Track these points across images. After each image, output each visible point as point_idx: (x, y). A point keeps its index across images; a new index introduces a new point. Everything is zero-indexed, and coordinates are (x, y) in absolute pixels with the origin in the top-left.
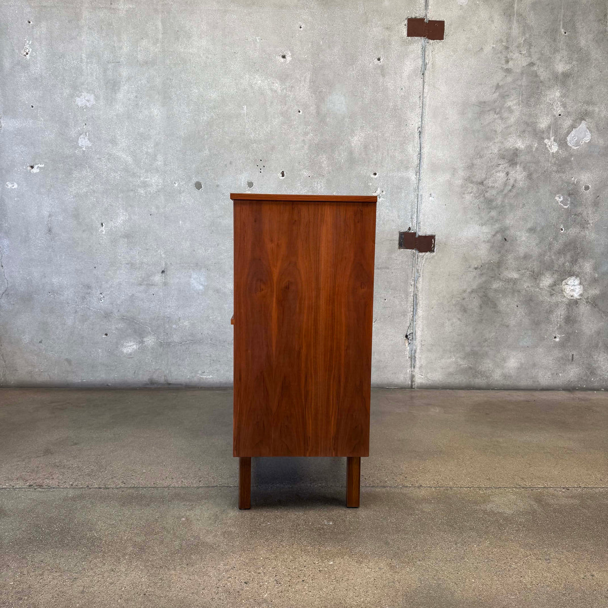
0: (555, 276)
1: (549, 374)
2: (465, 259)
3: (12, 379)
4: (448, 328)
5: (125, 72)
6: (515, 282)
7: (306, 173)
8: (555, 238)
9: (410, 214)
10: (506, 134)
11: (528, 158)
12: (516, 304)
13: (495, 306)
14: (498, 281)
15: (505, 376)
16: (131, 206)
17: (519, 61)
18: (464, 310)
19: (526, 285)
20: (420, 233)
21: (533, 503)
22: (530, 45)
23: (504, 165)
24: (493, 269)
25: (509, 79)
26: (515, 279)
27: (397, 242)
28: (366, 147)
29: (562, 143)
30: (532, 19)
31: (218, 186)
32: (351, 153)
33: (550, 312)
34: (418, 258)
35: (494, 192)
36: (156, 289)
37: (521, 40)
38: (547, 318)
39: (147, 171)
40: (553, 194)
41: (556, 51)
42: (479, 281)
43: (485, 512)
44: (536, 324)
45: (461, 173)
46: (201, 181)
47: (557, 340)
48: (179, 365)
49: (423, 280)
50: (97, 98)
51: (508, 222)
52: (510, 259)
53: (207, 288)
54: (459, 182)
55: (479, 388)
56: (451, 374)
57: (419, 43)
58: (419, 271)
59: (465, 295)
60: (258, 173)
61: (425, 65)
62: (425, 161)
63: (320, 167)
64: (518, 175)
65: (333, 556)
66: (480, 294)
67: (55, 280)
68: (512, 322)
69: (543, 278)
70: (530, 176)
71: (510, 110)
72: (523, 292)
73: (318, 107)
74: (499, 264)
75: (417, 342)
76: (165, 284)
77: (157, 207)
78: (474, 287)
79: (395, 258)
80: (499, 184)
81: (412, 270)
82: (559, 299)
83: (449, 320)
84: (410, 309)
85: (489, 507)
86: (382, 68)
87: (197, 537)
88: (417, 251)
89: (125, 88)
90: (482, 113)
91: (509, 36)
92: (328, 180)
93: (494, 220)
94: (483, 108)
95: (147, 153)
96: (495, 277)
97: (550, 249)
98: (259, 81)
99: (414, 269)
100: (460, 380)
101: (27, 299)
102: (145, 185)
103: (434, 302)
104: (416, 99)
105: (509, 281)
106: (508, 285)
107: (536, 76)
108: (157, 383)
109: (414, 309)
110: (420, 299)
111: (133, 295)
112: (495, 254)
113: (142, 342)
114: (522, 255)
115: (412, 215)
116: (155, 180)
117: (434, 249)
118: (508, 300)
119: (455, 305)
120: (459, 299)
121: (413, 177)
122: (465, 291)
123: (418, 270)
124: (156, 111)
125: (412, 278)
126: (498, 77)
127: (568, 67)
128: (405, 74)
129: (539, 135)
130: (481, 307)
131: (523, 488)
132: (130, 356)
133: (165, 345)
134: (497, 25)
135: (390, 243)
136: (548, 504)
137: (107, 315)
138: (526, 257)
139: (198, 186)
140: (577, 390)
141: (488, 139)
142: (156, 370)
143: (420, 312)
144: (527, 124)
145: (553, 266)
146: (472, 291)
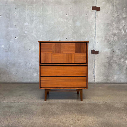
0: (124, 59)
1: (123, 80)
2: (105, 56)
3: (11, 82)
4: (102, 70)
5: (34, 18)
6: (116, 60)
7: (71, 38)
8: (124, 51)
9: (93, 46)
10: (113, 30)
11: (118, 35)
12: (116, 65)
13: (112, 66)
15: (114, 81)
16: (36, 45)
17: (115, 15)
18: (105, 66)
19: (118, 61)
20: (95, 50)
21: (125, 105)
22: (118, 12)
23: (113, 36)
24: (111, 58)
25: (114, 18)
27: (91, 52)
28: (84, 33)
29: (125, 31)
30: (118, 6)
32: (81, 34)
33: (123, 67)
34: (95, 56)
35: (111, 42)
37: (116, 11)
39: (39, 38)
40: (123, 42)
41: (123, 13)
42: (108, 60)
43: (115, 107)
44: (120, 69)
45: (104, 38)
47: (125, 73)
49: (96, 60)
50: (29, 23)
51: (114, 48)
52: (115, 56)
54: (104, 40)
55: (109, 83)
56: (102, 80)
57: (95, 11)
58: (95, 58)
60: (62, 38)
61: (96, 16)
62: (96, 35)
63: (74, 37)
64: (116, 38)
65: (84, 116)
67: (20, 61)
68: (115, 69)
69: (122, 60)
70: (118, 38)
71: (114, 25)
72: (118, 63)
73: (74, 25)
75: (95, 73)
80: (112, 40)
82: (125, 64)
85: (115, 106)
86: (87, 17)
87: (54, 112)
88: (95, 54)
89: (34, 21)
90: (108, 25)
91: (113, 10)
93: (111, 48)
94: (108, 24)
95: (39, 35)
96: (112, 59)
97: (123, 53)
98: (62, 20)
100: (104, 81)
101: (14, 65)
103: (99, 65)
104: (94, 23)
105: (114, 60)
107: (119, 18)
109: (94, 66)
110: (96, 64)
111: (36, 64)
112: (111, 55)
117: (98, 54)
118: (114, 64)
120: (104, 64)
121: (94, 39)
122: (105, 62)
124: (41, 26)
125: (94, 60)
126: (111, 18)
127: (126, 16)
128: (92, 18)
129: (120, 30)
130: (109, 66)
132: (35, 76)
134: (111, 8)
137: (30, 68)
138: (118, 55)
141: (109, 31)
143: (96, 67)
144: (117, 27)
145: (124, 57)
146: (107, 63)
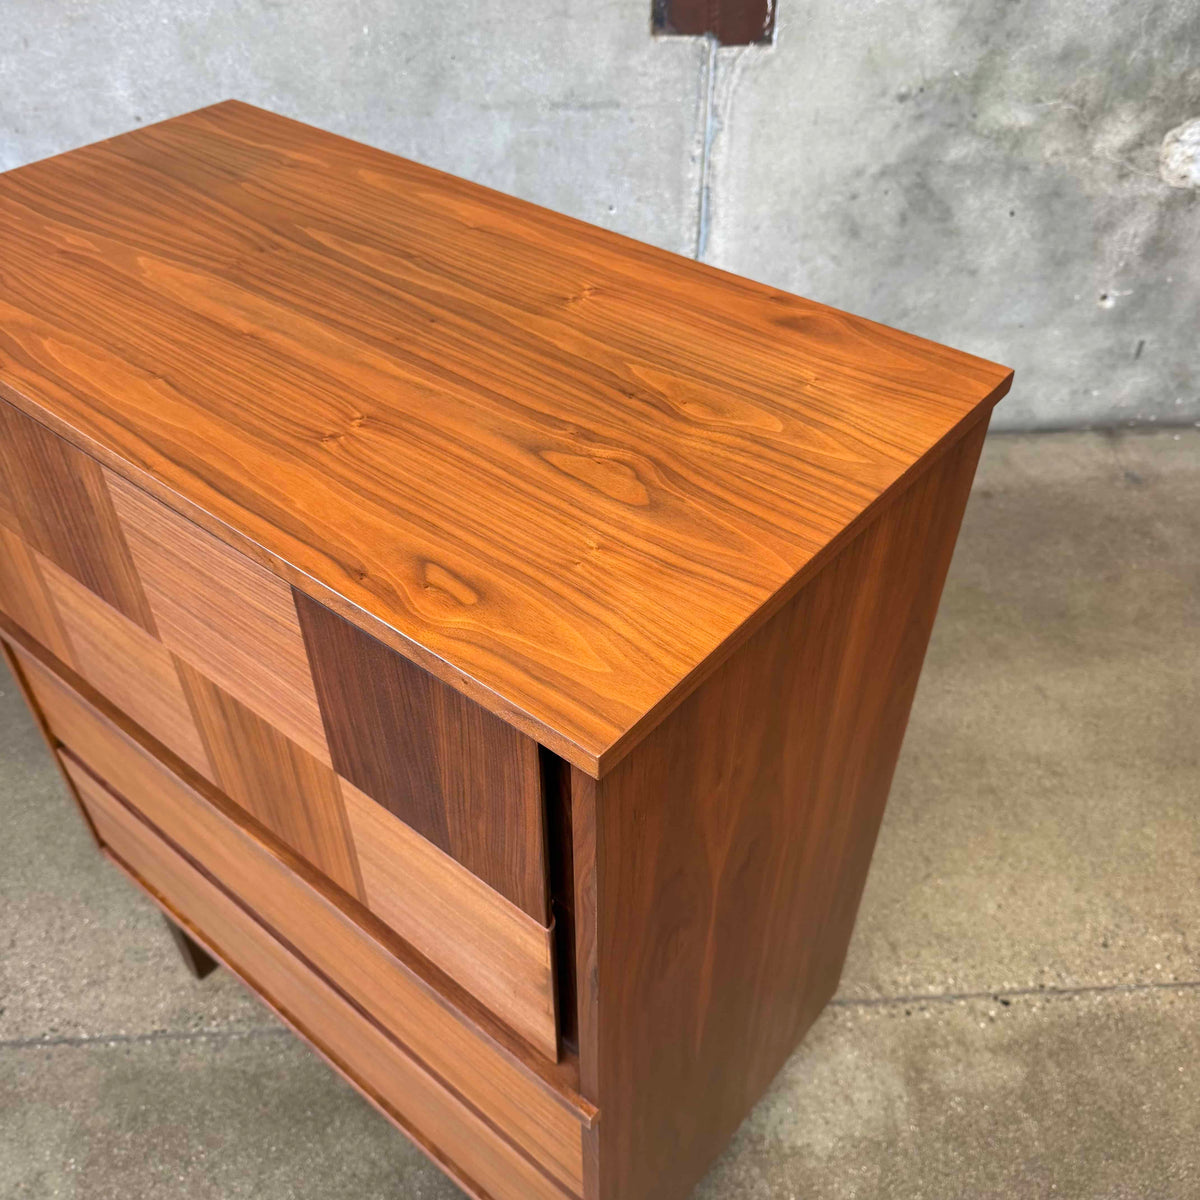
0: (1148, 117)
1: (1065, 392)
2: (872, 65)
6: (1017, 138)
12: (1010, 206)
13: (946, 214)
14: (966, 139)
18: (854, 232)
19: (1051, 148)
21: (897, 1087)
24: (955, 99)
26: (1021, 129)
27: (645, 16)
33: (1107, 226)
34: (716, 67)
38: (1094, 246)
42: (909, 138)
44: (1058, 262)
47: (1109, 304)
49: (731, 140)
52: (1017, 72)
58: (720, 111)
59: (859, 185)
66: (906, 181)
68: (990, 260)
69: (1108, 124)
72: (1039, 171)
74: (978, 83)
78: (892, 159)
79: (640, 69)
81: (698, 108)
82: (1143, 188)
83: (804, 261)
84: (687, 236)
88: (714, 43)
96: (961, 125)
97: (1153, 24)
99: (702, 104)
103: (763, 209)
105: (999, 135)
106: (997, 149)
109: (699, 233)
110: (721, 201)
112: (972, 46)
114: (1056, 48)
117: (771, 33)
118: (989, 195)
119: (825, 217)
120: (839, 198)
122: (859, 173)
123: (715, 108)
125: (698, 137)
130: (903, 219)
131: (886, 1001)
135: (622, 17)
136: (938, 1096)
138: (1070, 55)
140: (1132, 428)
145: (1149, 85)
146: (883, 173)
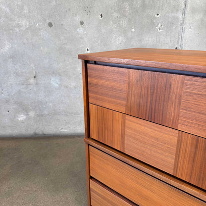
7: (115, 15)
9: (177, 39)
16: (12, 39)
31: (62, 25)
36: (32, 87)
39: (19, 17)
46: (52, 22)
48: (49, 125)
53: (60, 85)
60: (86, 16)
62: (189, 5)
63: (125, 11)
76: (37, 84)
77: (27, 39)
92: (129, 19)
95: (17, 5)
102: (19, 26)
108: (38, 134)
111: (19, 90)
113: (28, 115)
115: (178, 40)
116: (24, 22)
121: (181, 16)
132: (22, 122)
133: (40, 116)
137: (7, 101)
139: (50, 25)
142: (37, 129)
